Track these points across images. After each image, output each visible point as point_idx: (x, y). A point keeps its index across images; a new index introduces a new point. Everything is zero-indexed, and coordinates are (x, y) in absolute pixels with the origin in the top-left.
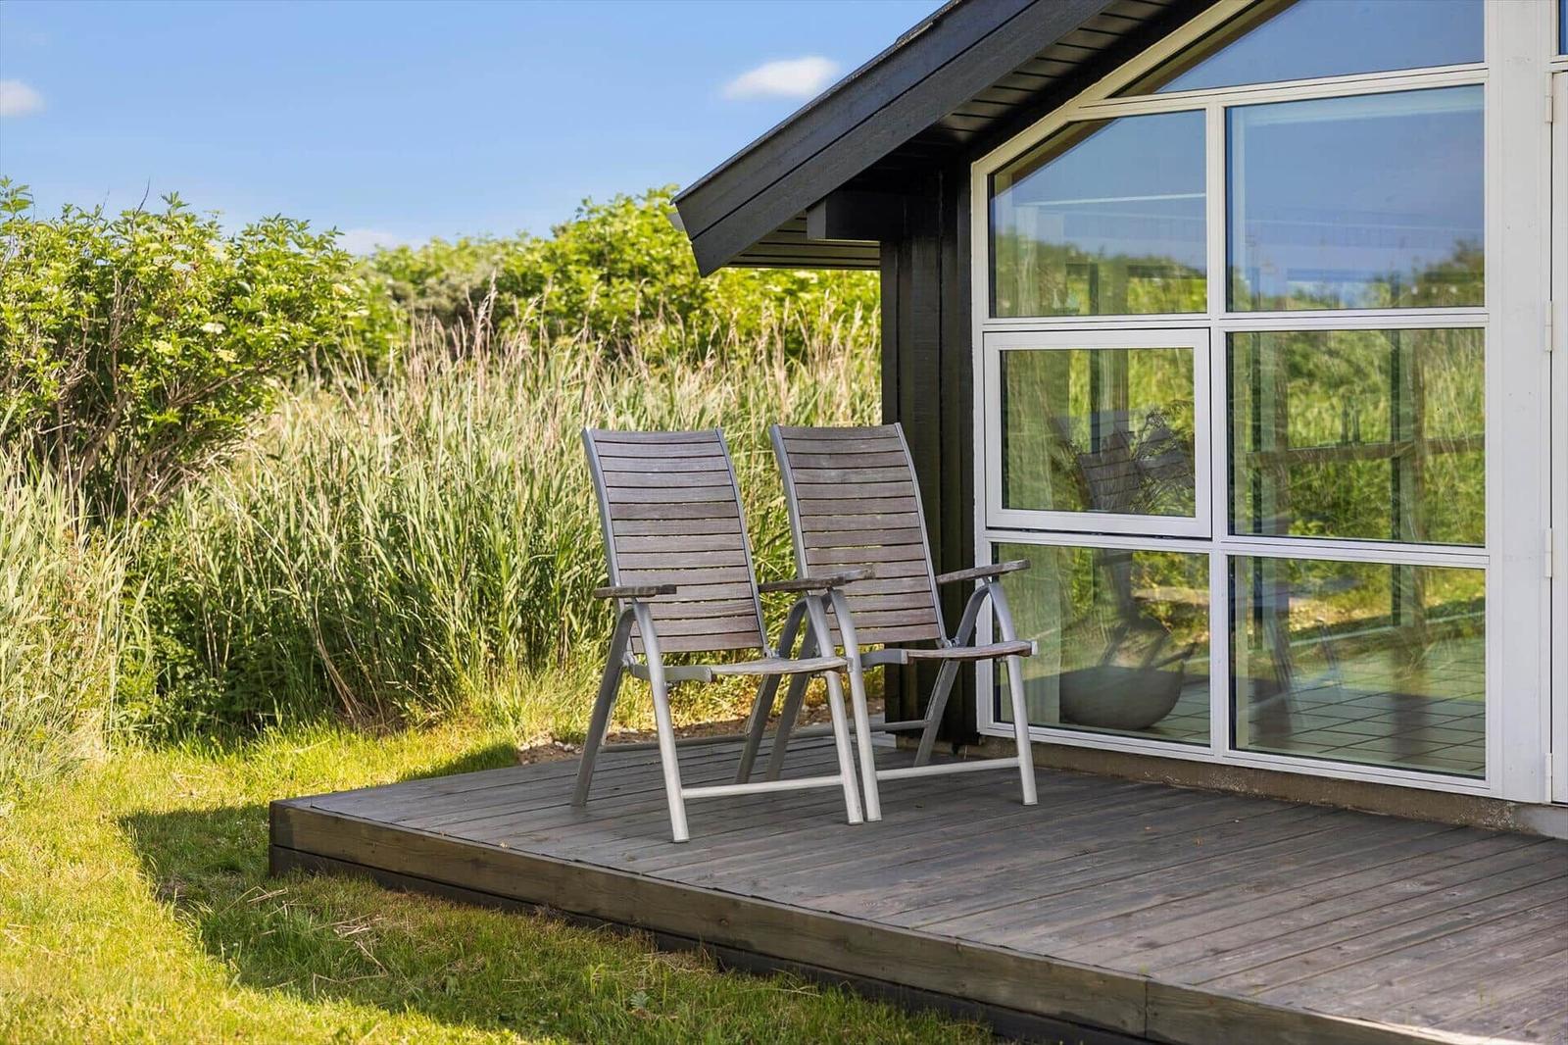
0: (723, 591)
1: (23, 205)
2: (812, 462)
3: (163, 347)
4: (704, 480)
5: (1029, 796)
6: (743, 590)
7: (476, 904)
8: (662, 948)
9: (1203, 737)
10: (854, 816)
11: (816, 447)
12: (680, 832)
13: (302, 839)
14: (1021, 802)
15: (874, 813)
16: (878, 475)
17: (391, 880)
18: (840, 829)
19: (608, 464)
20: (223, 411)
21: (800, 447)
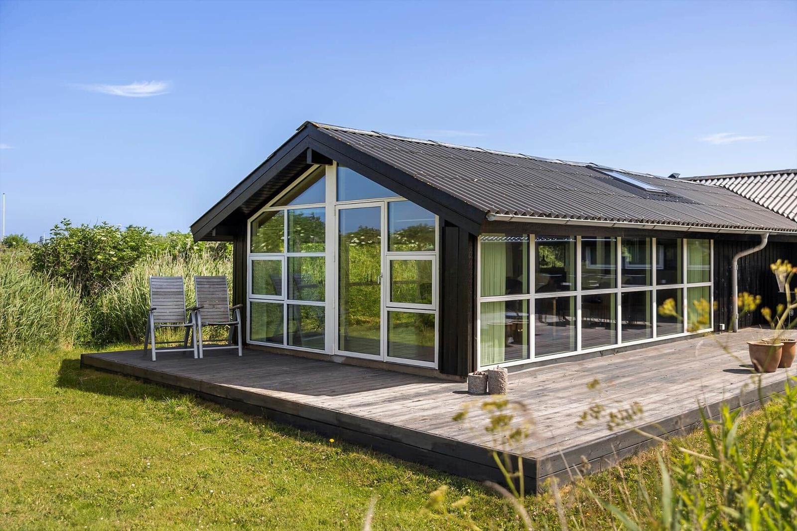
0: (177, 310)
1: (69, 224)
2: (202, 283)
3: (99, 257)
4: (175, 287)
5: (240, 354)
6: (182, 310)
7: (111, 373)
8: (137, 380)
9: (282, 343)
10: (196, 357)
11: (205, 280)
12: (154, 359)
13: (86, 362)
14: (238, 356)
15: (201, 356)
16: (219, 286)
17: (98, 369)
18: (193, 359)
19: (153, 283)
20: (114, 272)
21: (199, 280)
